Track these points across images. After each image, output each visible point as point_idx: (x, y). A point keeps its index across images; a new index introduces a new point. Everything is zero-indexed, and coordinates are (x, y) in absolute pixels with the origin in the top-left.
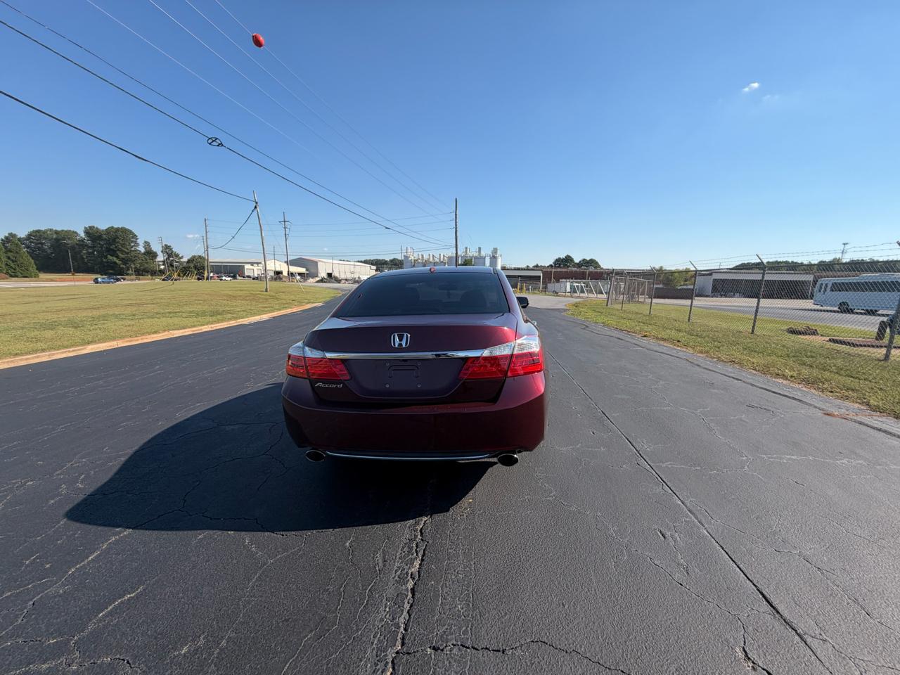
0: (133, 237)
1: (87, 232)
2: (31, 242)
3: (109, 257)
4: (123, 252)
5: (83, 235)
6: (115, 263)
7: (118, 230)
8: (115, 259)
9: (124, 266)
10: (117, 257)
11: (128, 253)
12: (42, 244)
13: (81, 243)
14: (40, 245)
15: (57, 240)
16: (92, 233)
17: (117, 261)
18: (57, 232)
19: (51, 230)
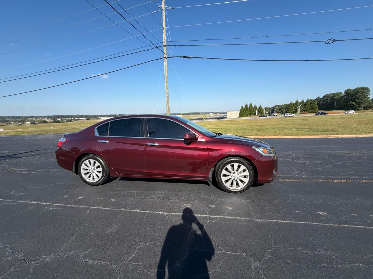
0: (367, 91)
1: (346, 92)
2: (324, 99)
3: (351, 102)
4: (359, 99)
5: (344, 93)
6: (353, 105)
7: (360, 88)
8: (354, 103)
9: (358, 106)
10: (355, 102)
11: (361, 100)
12: (327, 99)
13: (343, 97)
14: (326, 100)
15: (333, 97)
16: (348, 92)
17: (355, 104)
18: (334, 94)
19: (332, 93)
